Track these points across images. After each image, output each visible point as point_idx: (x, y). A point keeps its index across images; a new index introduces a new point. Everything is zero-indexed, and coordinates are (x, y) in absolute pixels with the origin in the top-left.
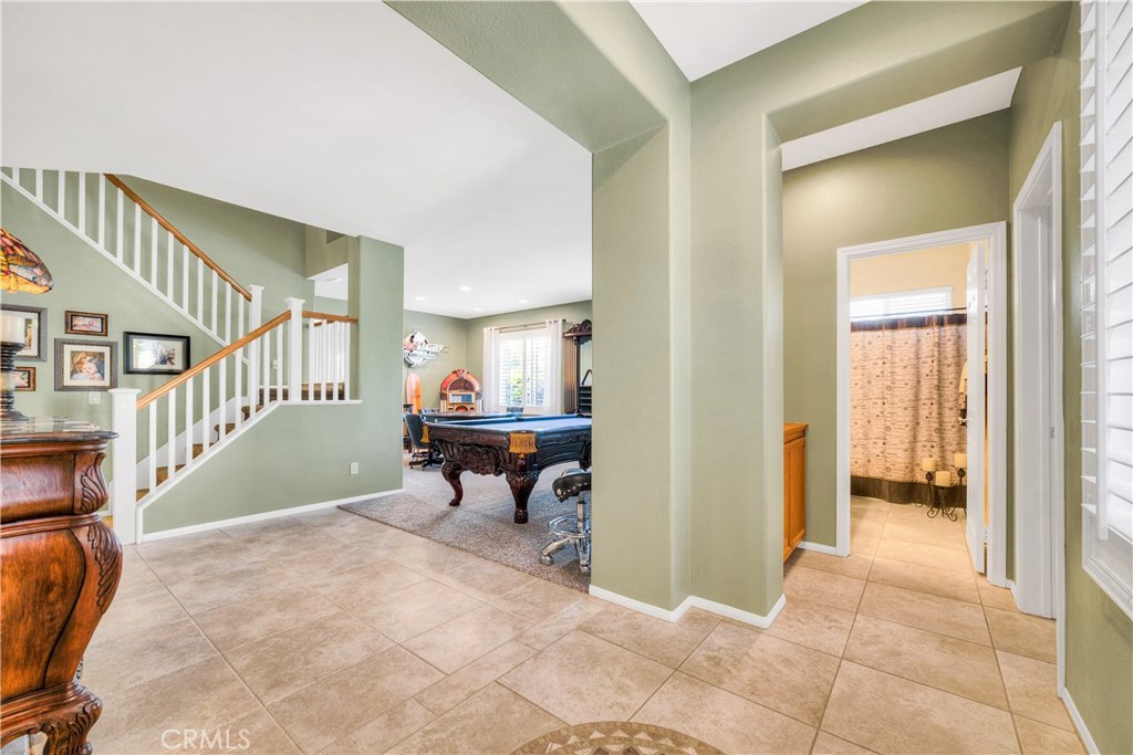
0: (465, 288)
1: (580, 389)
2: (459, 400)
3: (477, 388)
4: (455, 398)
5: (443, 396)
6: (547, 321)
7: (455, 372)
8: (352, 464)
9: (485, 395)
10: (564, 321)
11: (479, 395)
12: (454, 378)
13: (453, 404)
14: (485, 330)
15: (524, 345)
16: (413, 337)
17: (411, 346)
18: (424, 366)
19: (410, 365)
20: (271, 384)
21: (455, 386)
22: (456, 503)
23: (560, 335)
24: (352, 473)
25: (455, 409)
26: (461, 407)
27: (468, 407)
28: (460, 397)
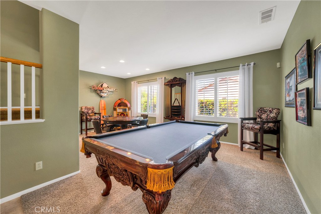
0: (122, 61)
1: (172, 106)
2: (121, 111)
3: (129, 106)
4: (120, 110)
5: (115, 109)
6: (158, 78)
7: (119, 99)
8: (37, 163)
9: (132, 108)
10: (165, 78)
11: (129, 109)
12: (119, 102)
13: (119, 112)
14: (132, 82)
15: (148, 89)
16: (102, 85)
17: (101, 89)
18: (108, 97)
19: (101, 97)
20: (25, 106)
21: (119, 105)
22: (106, 193)
23: (163, 84)
24: (37, 169)
25: (120, 114)
26: (122, 114)
27: (125, 114)
28: (122, 110)
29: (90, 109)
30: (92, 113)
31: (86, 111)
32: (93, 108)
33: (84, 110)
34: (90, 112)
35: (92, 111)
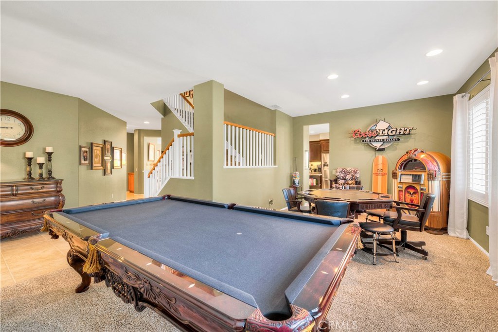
2: (409, 180)
3: (429, 168)
4: (405, 178)
5: (394, 175)
7: (407, 152)
11: (431, 176)
12: (405, 157)
13: (403, 183)
25: (404, 188)
26: (410, 187)
27: (418, 188)
28: (411, 177)
29: (349, 172)
30: (352, 180)
31: (342, 175)
32: (354, 171)
33: (339, 174)
34: (348, 177)
35: (353, 176)
